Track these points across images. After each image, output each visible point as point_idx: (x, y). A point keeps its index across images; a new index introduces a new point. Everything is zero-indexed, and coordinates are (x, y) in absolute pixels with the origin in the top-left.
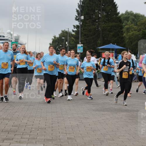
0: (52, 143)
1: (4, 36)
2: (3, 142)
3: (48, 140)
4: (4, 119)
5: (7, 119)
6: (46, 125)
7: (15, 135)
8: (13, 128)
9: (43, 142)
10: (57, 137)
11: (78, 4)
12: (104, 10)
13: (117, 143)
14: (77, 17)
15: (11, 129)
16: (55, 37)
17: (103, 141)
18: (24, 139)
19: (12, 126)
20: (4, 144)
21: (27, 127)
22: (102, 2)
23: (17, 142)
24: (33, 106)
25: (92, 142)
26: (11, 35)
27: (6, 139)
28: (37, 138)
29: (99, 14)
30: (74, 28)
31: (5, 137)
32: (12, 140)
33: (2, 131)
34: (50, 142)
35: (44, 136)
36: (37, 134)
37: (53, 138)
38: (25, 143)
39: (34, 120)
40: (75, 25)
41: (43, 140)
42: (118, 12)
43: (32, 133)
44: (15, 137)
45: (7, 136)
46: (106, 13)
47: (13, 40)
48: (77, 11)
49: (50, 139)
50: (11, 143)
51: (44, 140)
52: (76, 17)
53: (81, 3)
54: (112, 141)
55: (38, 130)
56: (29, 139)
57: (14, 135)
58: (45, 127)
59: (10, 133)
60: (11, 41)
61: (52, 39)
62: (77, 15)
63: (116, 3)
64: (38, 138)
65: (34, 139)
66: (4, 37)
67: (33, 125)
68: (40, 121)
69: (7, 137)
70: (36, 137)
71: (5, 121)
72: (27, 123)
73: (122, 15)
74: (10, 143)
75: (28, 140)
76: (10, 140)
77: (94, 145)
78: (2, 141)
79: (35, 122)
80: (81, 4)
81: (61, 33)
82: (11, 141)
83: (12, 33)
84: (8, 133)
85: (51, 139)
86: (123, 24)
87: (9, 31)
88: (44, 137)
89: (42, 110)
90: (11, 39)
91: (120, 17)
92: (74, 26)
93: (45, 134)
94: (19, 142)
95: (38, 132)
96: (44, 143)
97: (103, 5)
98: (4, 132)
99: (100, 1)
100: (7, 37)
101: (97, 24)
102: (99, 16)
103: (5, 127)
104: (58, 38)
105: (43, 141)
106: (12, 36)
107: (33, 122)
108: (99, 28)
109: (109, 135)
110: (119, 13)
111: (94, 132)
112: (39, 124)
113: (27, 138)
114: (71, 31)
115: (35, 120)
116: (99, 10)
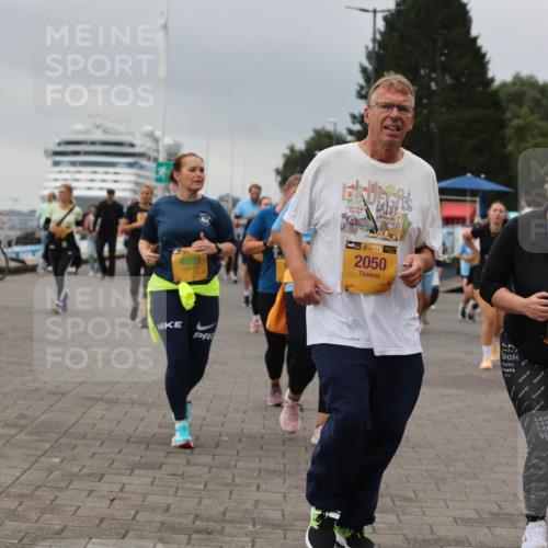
0: (284, 483)
1: (135, 142)
2: (131, 474)
3: (273, 472)
4: (133, 403)
5: (142, 404)
6: (264, 427)
7: (169, 453)
8: (162, 431)
9: (255, 478)
10: (298, 463)
11: (367, 47)
12: (446, 69)
13: (486, 487)
14: (362, 88)
15: (155, 434)
16: (292, 149)
17: (443, 479)
18: (195, 467)
19: (160, 426)
20: (134, 480)
21: (204, 428)
22: (439, 44)
23: (173, 475)
24: (221, 363)
25: (408, 482)
26: (157, 140)
27: (141, 466)
28: (236, 466)
29: (433, 79)
30: (354, 123)
31: (138, 458)
32: (160, 468)
33: (128, 441)
34: (279, 480)
35: (257, 459)
36: (238, 453)
37: (288, 466)
38: (197, 479)
39: (228, 407)
40: (357, 114)
41: (256, 471)
42: (490, 75)
43: (219, 451)
44: (168, 460)
45: (141, 457)
46: (452, 77)
47: (162, 158)
48: (364, 70)
49: (278, 469)
50: (155, 478)
51: (260, 471)
52: (358, 88)
53: (377, 45)
54: (470, 479)
55: (240, 441)
56: (211, 468)
57: (164, 454)
58: (263, 431)
59: (151, 446)
60: (156, 160)
61: (284, 155)
62: (362, 82)
63: (484, 50)
64: (239, 464)
65: (228, 468)
66: (132, 145)
67: (223, 425)
68: (245, 412)
69: (143, 460)
70: (233, 463)
71: (136, 409)
72: (204, 418)
73: (504, 85)
74: (151, 480)
75: (210, 472)
76: (153, 469)
77: (415, 492)
78: (128, 472)
79: (229, 415)
80: (377, 49)
81: (313, 139)
82: (156, 473)
83: (158, 133)
84: (147, 449)
85: (280, 471)
86: (504, 112)
87: (148, 128)
88: (260, 461)
89: (251, 377)
90: (155, 154)
91: (496, 92)
92: (353, 117)
93: (262, 453)
94: (182, 476)
95: (240, 446)
96: (259, 481)
97: (443, 54)
98: (132, 443)
99: (435, 42)
100: (142, 146)
101: (425, 111)
102: (429, 87)
103: (137, 428)
104: (301, 152)
105: (256, 475)
106: (160, 144)
107: (225, 416)
108: (432, 125)
109: (463, 460)
110: (492, 80)
111: (415, 451)
112: (243, 422)
113: (204, 466)
114: (344, 132)
115: (231, 408)
116: (433, 69)
